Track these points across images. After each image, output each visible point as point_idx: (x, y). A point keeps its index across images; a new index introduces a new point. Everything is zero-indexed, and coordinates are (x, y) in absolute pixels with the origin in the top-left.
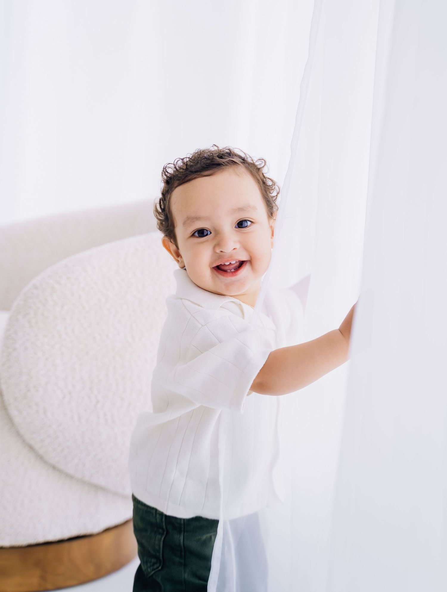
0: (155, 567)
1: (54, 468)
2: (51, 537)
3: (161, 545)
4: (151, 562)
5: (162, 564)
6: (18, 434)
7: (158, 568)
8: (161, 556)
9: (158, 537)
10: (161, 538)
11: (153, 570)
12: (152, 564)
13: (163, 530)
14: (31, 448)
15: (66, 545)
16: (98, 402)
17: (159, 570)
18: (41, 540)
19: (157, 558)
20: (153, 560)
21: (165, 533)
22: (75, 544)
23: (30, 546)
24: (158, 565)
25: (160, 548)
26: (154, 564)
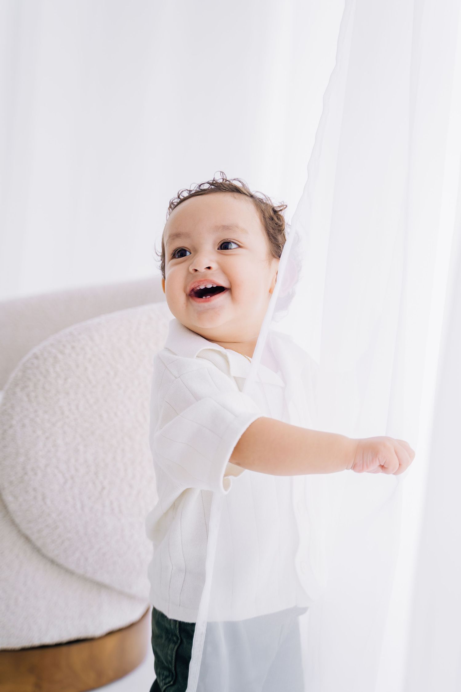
0: (167, 680)
1: (52, 562)
2: (48, 640)
3: (174, 656)
4: (163, 675)
5: (174, 677)
6: (13, 523)
7: (171, 682)
8: (173, 669)
9: (172, 645)
10: (174, 648)
11: (165, 684)
12: (164, 677)
13: (178, 639)
14: (27, 539)
15: (64, 649)
16: (103, 488)
17: (171, 686)
18: (37, 642)
19: (170, 670)
20: (166, 673)
21: (179, 641)
22: (75, 648)
23: (24, 650)
24: (170, 679)
25: (172, 659)
26: (166, 677)
